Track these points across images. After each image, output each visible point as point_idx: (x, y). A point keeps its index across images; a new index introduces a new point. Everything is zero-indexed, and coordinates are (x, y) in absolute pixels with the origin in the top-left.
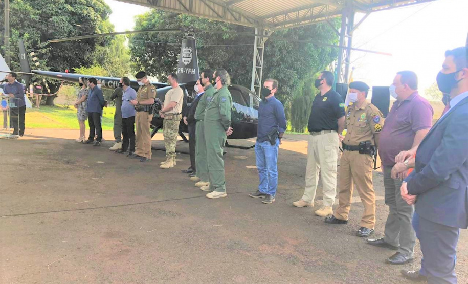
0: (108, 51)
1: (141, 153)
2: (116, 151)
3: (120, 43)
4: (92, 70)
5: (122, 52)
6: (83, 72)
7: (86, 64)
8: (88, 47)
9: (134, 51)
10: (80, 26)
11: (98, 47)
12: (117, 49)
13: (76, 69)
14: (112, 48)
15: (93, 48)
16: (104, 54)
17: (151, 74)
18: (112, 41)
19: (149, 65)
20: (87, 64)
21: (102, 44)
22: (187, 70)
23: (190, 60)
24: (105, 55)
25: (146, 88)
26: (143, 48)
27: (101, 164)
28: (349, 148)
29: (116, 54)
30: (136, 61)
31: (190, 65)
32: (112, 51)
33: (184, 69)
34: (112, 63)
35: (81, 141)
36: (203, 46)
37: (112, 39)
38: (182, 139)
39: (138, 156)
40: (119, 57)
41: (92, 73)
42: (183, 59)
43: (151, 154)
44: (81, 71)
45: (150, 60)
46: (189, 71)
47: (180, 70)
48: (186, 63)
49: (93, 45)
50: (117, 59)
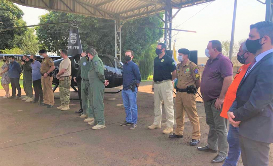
0: (24, 39)
1: (47, 102)
2: (31, 102)
3: (31, 33)
4: (13, 50)
5: (32, 38)
6: (7, 52)
8: (10, 36)
9: (40, 37)
10: (2, 23)
11: (16, 36)
12: (29, 37)
13: (3, 51)
14: (26, 36)
15: (13, 37)
16: (21, 40)
17: (52, 51)
18: (26, 32)
19: (50, 45)
20: (10, 47)
21: (19, 34)
22: (74, 47)
23: (75, 41)
24: (22, 41)
25: (46, 60)
26: (46, 35)
27: (21, 112)
28: (181, 90)
29: (29, 40)
30: (42, 43)
31: (76, 44)
32: (26, 38)
33: (72, 47)
34: (26, 46)
35: (6, 97)
36: (83, 32)
37: (26, 30)
38: (74, 90)
39: (45, 104)
40: (31, 42)
41: (13, 52)
42: (71, 41)
43: (54, 102)
44: (5, 52)
45: (51, 42)
46: (76, 48)
47: (70, 47)
48: (73, 43)
49: (13, 35)
50: (30, 43)
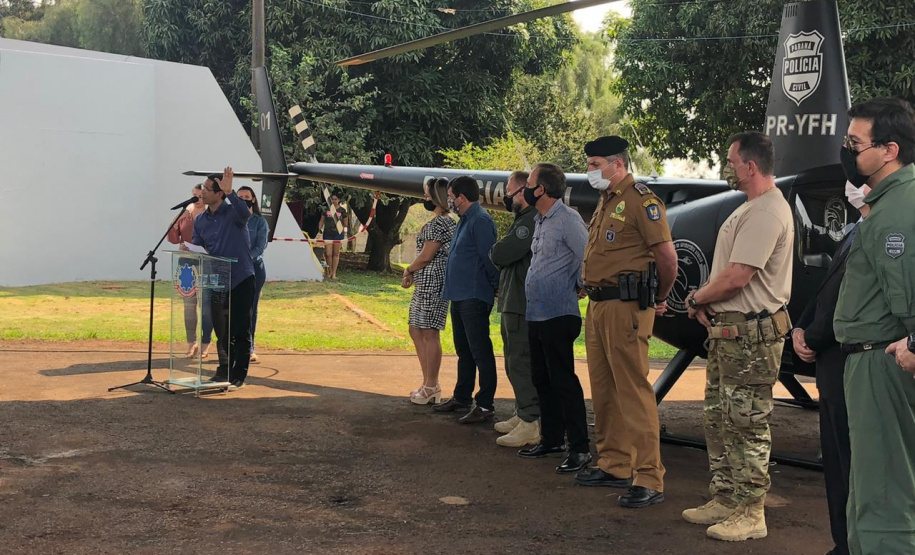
0: (555, 90)
1: (620, 465)
3: (591, 60)
4: (498, 152)
5: (598, 89)
6: (469, 160)
7: (482, 134)
8: (489, 77)
9: (633, 83)
10: (452, 11)
11: (521, 79)
12: (581, 80)
13: (450, 154)
14: (564, 78)
15: (503, 85)
16: (542, 99)
17: (691, 152)
18: (565, 54)
19: (683, 120)
20: (486, 132)
21: (533, 69)
22: (801, 124)
23: (813, 80)
24: (544, 103)
26: (663, 65)
27: (458, 507)
29: (580, 95)
30: (638, 112)
31: (817, 103)
32: (565, 88)
33: (792, 121)
34: (565, 126)
37: (565, 46)
39: (608, 479)
40: (589, 106)
41: (495, 162)
42: (788, 81)
44: (462, 159)
45: (688, 106)
46: (812, 124)
47: (777, 124)
48: (798, 96)
49: (506, 73)
50: (585, 112)
